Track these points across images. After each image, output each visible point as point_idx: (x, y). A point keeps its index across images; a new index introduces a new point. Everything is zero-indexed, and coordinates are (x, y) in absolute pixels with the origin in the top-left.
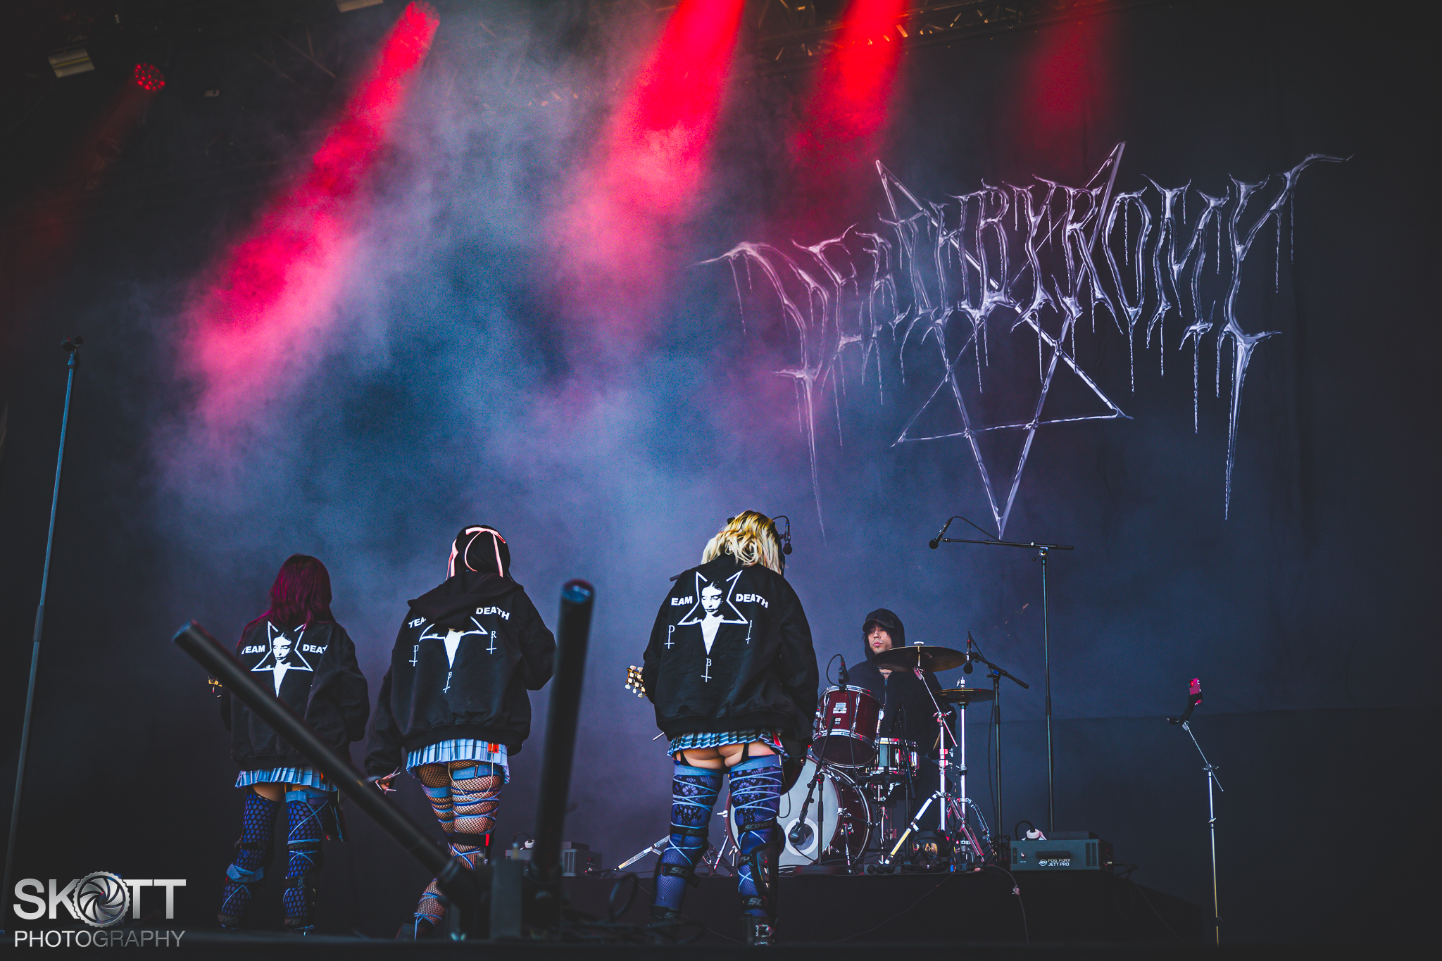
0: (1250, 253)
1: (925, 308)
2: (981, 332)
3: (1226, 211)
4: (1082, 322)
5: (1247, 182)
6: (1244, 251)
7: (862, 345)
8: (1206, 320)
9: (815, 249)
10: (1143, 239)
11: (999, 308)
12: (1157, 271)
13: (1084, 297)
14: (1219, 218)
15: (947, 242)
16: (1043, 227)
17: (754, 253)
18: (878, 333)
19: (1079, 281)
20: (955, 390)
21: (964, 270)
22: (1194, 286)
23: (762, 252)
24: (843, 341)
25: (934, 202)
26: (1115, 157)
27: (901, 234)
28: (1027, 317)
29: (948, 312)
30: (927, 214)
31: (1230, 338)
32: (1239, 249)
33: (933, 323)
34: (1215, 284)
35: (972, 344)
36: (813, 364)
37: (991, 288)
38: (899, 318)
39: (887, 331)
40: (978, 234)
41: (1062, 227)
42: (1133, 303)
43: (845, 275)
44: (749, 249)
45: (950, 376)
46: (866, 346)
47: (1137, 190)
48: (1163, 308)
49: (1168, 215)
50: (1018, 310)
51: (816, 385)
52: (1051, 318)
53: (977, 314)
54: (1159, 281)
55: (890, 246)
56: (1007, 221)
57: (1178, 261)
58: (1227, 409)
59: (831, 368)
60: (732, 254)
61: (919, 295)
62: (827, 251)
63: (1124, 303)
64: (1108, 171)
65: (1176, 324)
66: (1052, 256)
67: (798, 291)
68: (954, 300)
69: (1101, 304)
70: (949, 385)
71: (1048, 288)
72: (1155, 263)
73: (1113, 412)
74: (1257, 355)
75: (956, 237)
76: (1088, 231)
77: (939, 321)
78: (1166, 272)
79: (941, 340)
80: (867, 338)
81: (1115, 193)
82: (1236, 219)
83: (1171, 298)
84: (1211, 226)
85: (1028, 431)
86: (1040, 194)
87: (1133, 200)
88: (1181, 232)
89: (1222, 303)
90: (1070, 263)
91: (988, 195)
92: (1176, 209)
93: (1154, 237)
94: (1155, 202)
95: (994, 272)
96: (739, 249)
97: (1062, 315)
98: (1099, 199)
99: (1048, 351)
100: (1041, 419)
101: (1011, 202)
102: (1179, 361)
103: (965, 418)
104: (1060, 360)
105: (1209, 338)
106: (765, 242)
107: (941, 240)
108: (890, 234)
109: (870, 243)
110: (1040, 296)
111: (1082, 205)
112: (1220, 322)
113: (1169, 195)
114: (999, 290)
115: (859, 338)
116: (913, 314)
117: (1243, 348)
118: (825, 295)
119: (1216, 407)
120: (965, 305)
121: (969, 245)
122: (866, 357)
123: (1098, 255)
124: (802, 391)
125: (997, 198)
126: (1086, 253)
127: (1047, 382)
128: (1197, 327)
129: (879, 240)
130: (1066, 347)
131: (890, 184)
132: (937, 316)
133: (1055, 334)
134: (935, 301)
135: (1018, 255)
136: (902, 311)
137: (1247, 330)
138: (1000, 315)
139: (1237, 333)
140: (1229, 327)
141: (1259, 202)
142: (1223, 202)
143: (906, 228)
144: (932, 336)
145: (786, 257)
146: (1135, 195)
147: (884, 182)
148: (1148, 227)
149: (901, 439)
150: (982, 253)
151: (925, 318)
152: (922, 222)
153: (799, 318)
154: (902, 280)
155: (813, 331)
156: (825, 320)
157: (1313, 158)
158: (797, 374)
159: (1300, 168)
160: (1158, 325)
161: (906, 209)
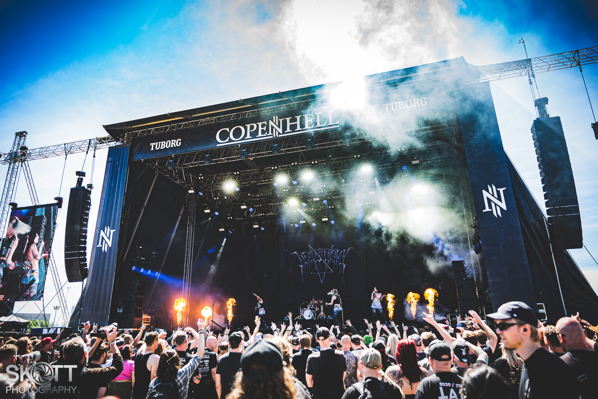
0: (345, 257)
3: (343, 252)
4: (330, 263)
5: (345, 250)
9: (303, 253)
13: (330, 260)
16: (326, 253)
19: (329, 258)
20: (317, 269)
21: (318, 256)
22: (340, 259)
24: (306, 263)
25: (315, 249)
26: (332, 246)
28: (324, 262)
29: (316, 260)
34: (342, 259)
35: (319, 264)
40: (319, 253)
43: (306, 256)
44: (295, 252)
45: (317, 267)
46: (308, 263)
51: (303, 267)
52: (326, 262)
56: (322, 252)
58: (343, 271)
59: (304, 265)
61: (313, 259)
63: (333, 261)
64: (332, 248)
65: (338, 263)
66: (327, 255)
67: (301, 257)
71: (326, 259)
73: (332, 271)
74: (345, 266)
75: (317, 253)
76: (330, 253)
78: (337, 258)
79: (316, 263)
83: (338, 260)
84: (341, 253)
85: (324, 273)
86: (325, 249)
87: (334, 250)
88: (339, 254)
89: (342, 261)
92: (338, 251)
93: (336, 254)
94: (336, 251)
95: (321, 257)
97: (328, 262)
98: (331, 250)
99: (326, 265)
100: (326, 272)
101: (323, 250)
102: (338, 266)
103: (318, 271)
105: (341, 264)
106: (297, 252)
108: (310, 252)
109: (308, 253)
111: (329, 251)
114: (321, 259)
117: (344, 266)
118: (304, 258)
120: (318, 260)
122: (308, 265)
123: (331, 256)
124: (301, 268)
125: (321, 249)
127: (326, 268)
130: (328, 265)
131: (310, 247)
135: (323, 255)
137: (345, 264)
138: (321, 261)
140: (343, 264)
141: (346, 252)
143: (312, 252)
145: (299, 254)
149: (312, 273)
150: (320, 255)
151: (314, 261)
152: (314, 251)
153: (301, 260)
154: (312, 257)
155: (302, 261)
156: (304, 260)
157: (351, 248)
158: (301, 266)
159: (349, 249)
160: (336, 263)
161: (312, 249)
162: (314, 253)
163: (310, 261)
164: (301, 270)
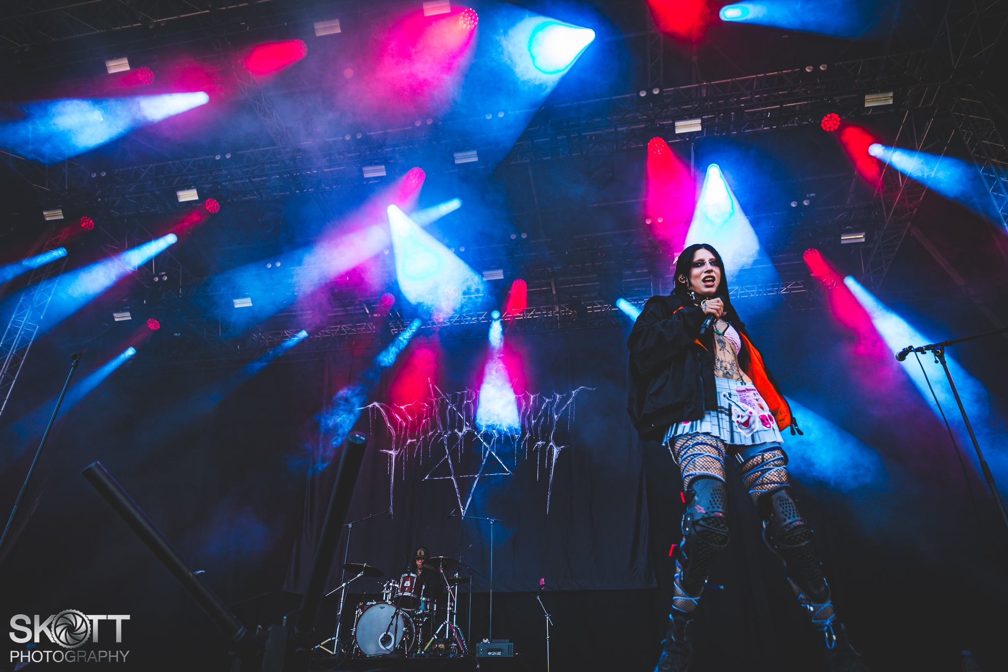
0: (560, 418)
1: (440, 430)
2: (461, 440)
3: (552, 404)
4: (499, 439)
5: (559, 394)
6: (558, 417)
7: (416, 443)
8: (543, 440)
9: (402, 407)
10: (522, 411)
11: (469, 432)
12: (526, 423)
14: (549, 406)
15: (451, 408)
17: (378, 406)
18: (422, 438)
20: (449, 460)
21: (457, 418)
22: (539, 428)
23: (381, 406)
24: (409, 441)
25: (448, 393)
26: (514, 383)
27: (435, 404)
28: (479, 437)
29: (449, 432)
30: (445, 397)
31: (551, 447)
32: (556, 417)
33: (443, 436)
34: (547, 428)
35: (458, 444)
36: (396, 449)
37: (466, 425)
38: (431, 433)
39: (426, 437)
40: (463, 406)
42: (517, 433)
43: (413, 416)
44: (376, 404)
45: (448, 456)
46: (418, 443)
47: (521, 394)
48: (528, 436)
49: (531, 403)
50: (476, 433)
51: (397, 457)
52: (487, 437)
53: (460, 434)
54: (527, 426)
55: (430, 408)
56: (474, 402)
57: (534, 419)
58: (550, 473)
59: (403, 451)
60: (370, 406)
61: (439, 426)
62: (407, 408)
63: (514, 433)
65: (532, 441)
67: (394, 421)
68: (452, 429)
69: (506, 434)
70: (448, 458)
71: (488, 427)
72: (526, 420)
73: (508, 472)
74: (561, 454)
75: (455, 407)
77: (446, 436)
78: (530, 423)
79: (446, 442)
80: (418, 441)
82: (555, 407)
83: (531, 432)
84: (546, 408)
85: (476, 478)
87: (519, 398)
88: (536, 410)
89: (549, 435)
91: (468, 392)
92: (534, 401)
93: (526, 410)
94: (527, 399)
95: (468, 419)
96: (373, 404)
97: (492, 437)
99: (486, 449)
100: (481, 474)
101: (476, 395)
102: (533, 454)
103: (453, 472)
104: (490, 452)
105: (544, 447)
106: (383, 402)
107: (449, 407)
108: (430, 404)
109: (423, 406)
110: (485, 430)
112: (548, 442)
113: (532, 397)
114: (469, 426)
115: (415, 440)
116: (436, 432)
117: (556, 451)
118: (404, 424)
119: (545, 472)
120: (456, 430)
121: (460, 409)
122: (417, 447)
124: (391, 459)
125: (471, 394)
127: (485, 460)
128: (540, 443)
129: (426, 405)
130: (492, 448)
131: (433, 386)
132: (445, 433)
133: (489, 443)
134: (445, 428)
136: (432, 431)
137: (558, 445)
138: (469, 435)
139: (554, 446)
140: (551, 444)
141: (564, 401)
142: (551, 400)
143: (437, 402)
144: (442, 440)
145: (391, 409)
146: (520, 396)
147: (431, 385)
148: (524, 407)
149: (426, 478)
150: (464, 413)
151: (440, 434)
152: (443, 400)
153: (393, 432)
154: (434, 419)
155: (398, 437)
156: (403, 432)
157: (582, 387)
158: (390, 452)
159: (578, 390)
160: (525, 441)
161: (437, 394)
162: (444, 406)
163: (425, 432)
164: (391, 468)
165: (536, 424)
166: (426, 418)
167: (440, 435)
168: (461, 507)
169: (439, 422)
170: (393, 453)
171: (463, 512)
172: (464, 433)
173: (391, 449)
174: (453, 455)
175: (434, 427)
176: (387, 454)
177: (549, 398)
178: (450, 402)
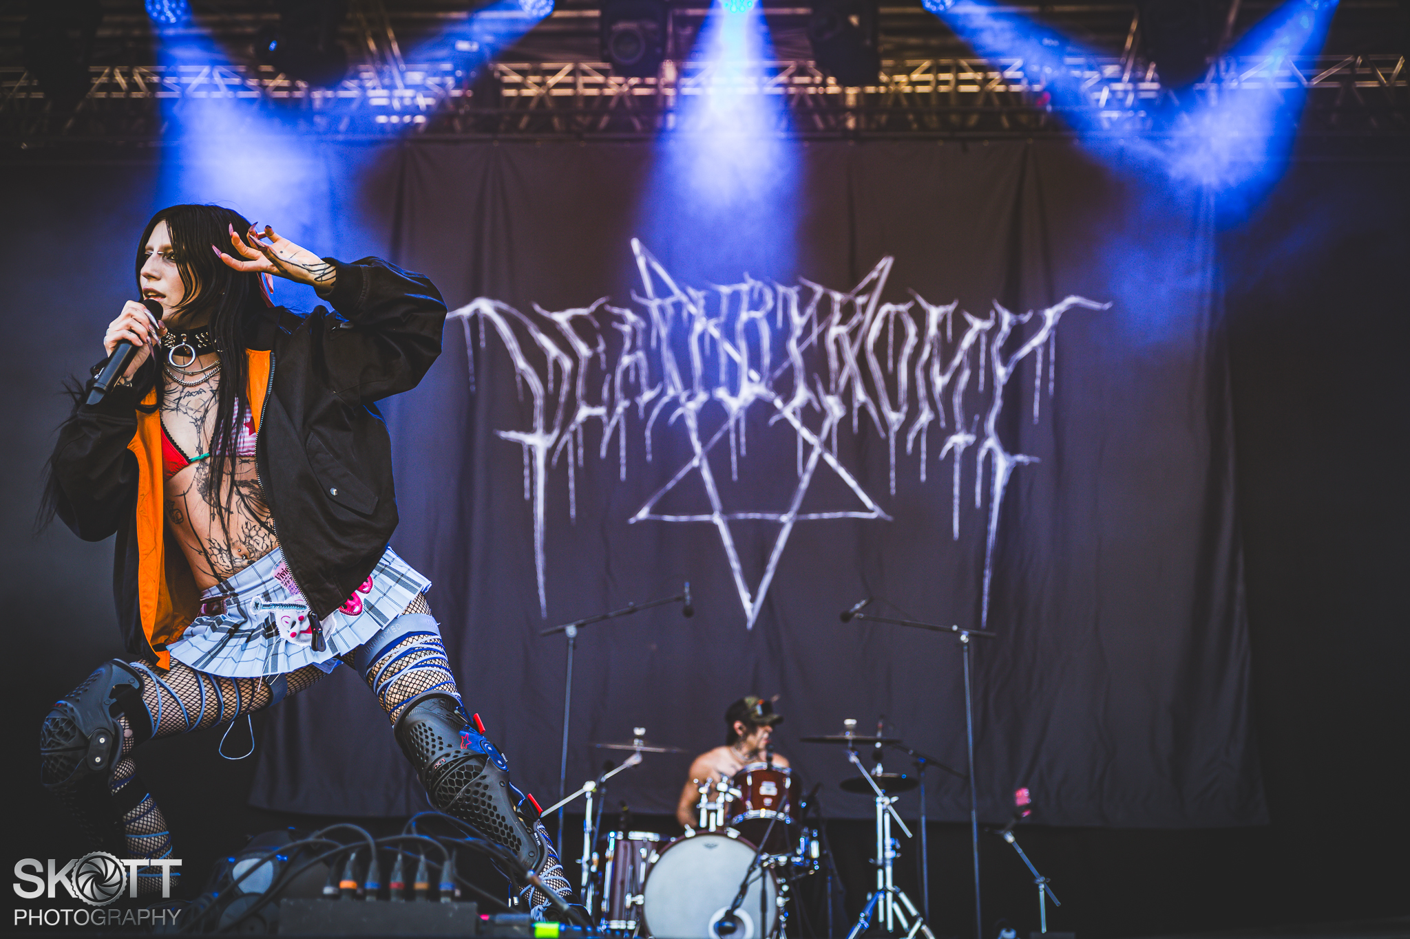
0: (1013, 378)
1: (676, 389)
2: (737, 423)
3: (992, 334)
4: (845, 422)
5: (1011, 313)
6: (1007, 374)
7: (605, 419)
8: (968, 431)
9: (561, 318)
10: (907, 350)
11: (758, 400)
12: (921, 381)
13: (847, 397)
14: (984, 339)
15: (705, 330)
16: (807, 329)
17: (490, 312)
18: (624, 408)
19: (843, 381)
20: (706, 475)
21: (723, 360)
22: (957, 400)
23: (499, 311)
24: (584, 412)
25: (692, 288)
26: (882, 271)
27: (655, 314)
28: (788, 413)
29: (702, 397)
30: (684, 299)
31: (990, 454)
32: (1001, 373)
33: (683, 406)
34: (977, 402)
35: (727, 433)
36: (548, 429)
37: (750, 380)
38: (648, 395)
39: (633, 406)
40: (739, 326)
41: (826, 330)
42: (896, 407)
43: (592, 344)
44: (485, 306)
45: (701, 460)
46: (610, 421)
47: (903, 303)
48: (925, 417)
49: (933, 331)
50: (778, 403)
51: (550, 452)
52: (812, 417)
53: (734, 403)
54: (922, 392)
55: (642, 324)
56: (771, 317)
57: (942, 373)
58: (987, 520)
59: (567, 437)
60: (466, 311)
61: (670, 377)
62: (575, 322)
63: (886, 407)
64: (874, 283)
65: (937, 434)
66: (816, 361)
67: (536, 356)
68: (710, 382)
69: (863, 409)
70: (700, 467)
71: (811, 386)
72: (919, 374)
73: (871, 511)
74: (1016, 473)
75: (716, 326)
76: (853, 334)
77: (692, 406)
78: (929, 384)
79: (692, 423)
80: (610, 413)
81: (881, 303)
82: (1000, 345)
83: (934, 408)
84: (975, 347)
85: (781, 525)
86: (805, 298)
87: (898, 315)
88: (947, 350)
89: (984, 419)
90: (834, 364)
91: (752, 290)
92: (942, 326)
93: (918, 349)
94: (920, 317)
95: (755, 362)
96: (474, 306)
97: (823, 414)
98: (864, 307)
99: (808, 448)
100: (800, 512)
101: (775, 298)
102: (940, 469)
103: (716, 502)
104: (821, 458)
105: (971, 451)
106: (504, 301)
107: (698, 327)
108: (642, 312)
109: (621, 320)
110: (802, 395)
111: (848, 311)
112: (981, 436)
113: (935, 314)
114: (759, 382)
115: (602, 411)
116: (663, 393)
117: (1002, 464)
118: (567, 364)
119: (976, 515)
120: (722, 393)
121: (729, 334)
122: (608, 432)
123: (861, 359)
124: (532, 457)
125: (761, 294)
126: (850, 355)
127: (806, 478)
128: (959, 439)
129: (632, 318)
130: (827, 445)
131: (648, 265)
132: (690, 398)
133: (816, 430)
134: (688, 382)
135: (780, 351)
136: (652, 386)
137: (1010, 446)
138: (760, 409)
139: (997, 450)
140: (990, 443)
141: (1022, 333)
142: (988, 325)
143: (662, 309)
144: (681, 418)
145: (526, 320)
146: (903, 308)
147: (641, 263)
148: (912, 340)
149: (643, 514)
150: (743, 344)
151: (676, 399)
152: (678, 306)
153: (535, 383)
154: (654, 358)
155: (551, 400)
156: (565, 388)
157: (1072, 300)
158: (528, 439)
159: (1061, 307)
160: (920, 432)
161: (662, 290)
162: (681, 328)
163: (632, 391)
164: (533, 483)
165: (949, 389)
166: (632, 350)
167: (675, 403)
168: (745, 596)
169: (670, 367)
170: (539, 442)
171: (751, 609)
172: (745, 400)
173: (530, 429)
174: (718, 458)
175: (657, 377)
176: (518, 445)
177: (984, 317)
178: (702, 311)
